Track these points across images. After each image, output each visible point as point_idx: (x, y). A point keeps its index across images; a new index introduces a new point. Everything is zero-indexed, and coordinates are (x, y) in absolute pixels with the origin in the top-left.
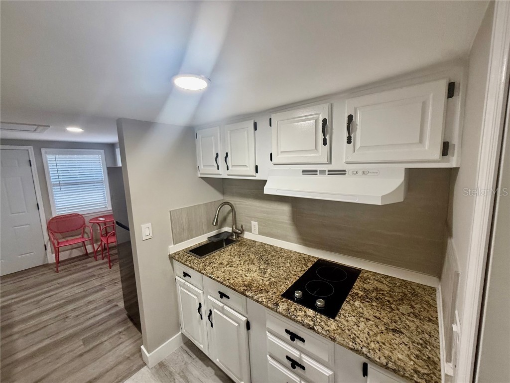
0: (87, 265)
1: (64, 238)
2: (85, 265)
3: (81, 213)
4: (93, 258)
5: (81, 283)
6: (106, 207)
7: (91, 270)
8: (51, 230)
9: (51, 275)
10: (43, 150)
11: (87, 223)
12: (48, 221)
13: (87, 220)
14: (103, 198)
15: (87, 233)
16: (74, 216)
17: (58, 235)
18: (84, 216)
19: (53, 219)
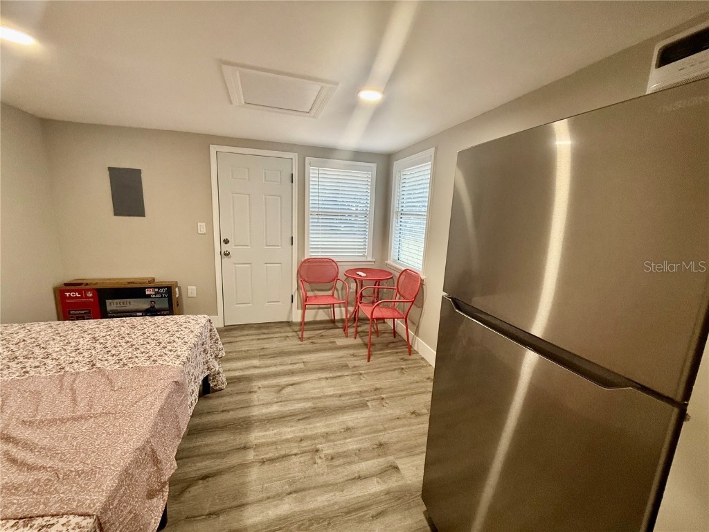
0: (336, 340)
1: (312, 291)
2: (332, 340)
3: (335, 259)
4: (341, 330)
5: (331, 375)
6: (364, 256)
7: (341, 353)
8: (301, 277)
9: (293, 343)
10: (308, 159)
11: (341, 276)
12: (300, 263)
13: (342, 271)
14: (362, 240)
15: (337, 290)
16: (327, 262)
17: (307, 286)
18: (338, 264)
19: (305, 261)
